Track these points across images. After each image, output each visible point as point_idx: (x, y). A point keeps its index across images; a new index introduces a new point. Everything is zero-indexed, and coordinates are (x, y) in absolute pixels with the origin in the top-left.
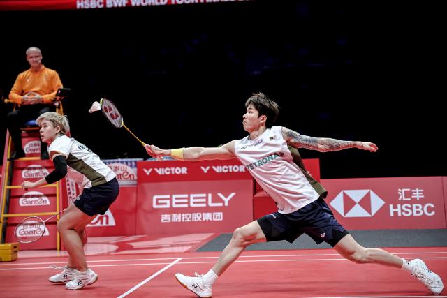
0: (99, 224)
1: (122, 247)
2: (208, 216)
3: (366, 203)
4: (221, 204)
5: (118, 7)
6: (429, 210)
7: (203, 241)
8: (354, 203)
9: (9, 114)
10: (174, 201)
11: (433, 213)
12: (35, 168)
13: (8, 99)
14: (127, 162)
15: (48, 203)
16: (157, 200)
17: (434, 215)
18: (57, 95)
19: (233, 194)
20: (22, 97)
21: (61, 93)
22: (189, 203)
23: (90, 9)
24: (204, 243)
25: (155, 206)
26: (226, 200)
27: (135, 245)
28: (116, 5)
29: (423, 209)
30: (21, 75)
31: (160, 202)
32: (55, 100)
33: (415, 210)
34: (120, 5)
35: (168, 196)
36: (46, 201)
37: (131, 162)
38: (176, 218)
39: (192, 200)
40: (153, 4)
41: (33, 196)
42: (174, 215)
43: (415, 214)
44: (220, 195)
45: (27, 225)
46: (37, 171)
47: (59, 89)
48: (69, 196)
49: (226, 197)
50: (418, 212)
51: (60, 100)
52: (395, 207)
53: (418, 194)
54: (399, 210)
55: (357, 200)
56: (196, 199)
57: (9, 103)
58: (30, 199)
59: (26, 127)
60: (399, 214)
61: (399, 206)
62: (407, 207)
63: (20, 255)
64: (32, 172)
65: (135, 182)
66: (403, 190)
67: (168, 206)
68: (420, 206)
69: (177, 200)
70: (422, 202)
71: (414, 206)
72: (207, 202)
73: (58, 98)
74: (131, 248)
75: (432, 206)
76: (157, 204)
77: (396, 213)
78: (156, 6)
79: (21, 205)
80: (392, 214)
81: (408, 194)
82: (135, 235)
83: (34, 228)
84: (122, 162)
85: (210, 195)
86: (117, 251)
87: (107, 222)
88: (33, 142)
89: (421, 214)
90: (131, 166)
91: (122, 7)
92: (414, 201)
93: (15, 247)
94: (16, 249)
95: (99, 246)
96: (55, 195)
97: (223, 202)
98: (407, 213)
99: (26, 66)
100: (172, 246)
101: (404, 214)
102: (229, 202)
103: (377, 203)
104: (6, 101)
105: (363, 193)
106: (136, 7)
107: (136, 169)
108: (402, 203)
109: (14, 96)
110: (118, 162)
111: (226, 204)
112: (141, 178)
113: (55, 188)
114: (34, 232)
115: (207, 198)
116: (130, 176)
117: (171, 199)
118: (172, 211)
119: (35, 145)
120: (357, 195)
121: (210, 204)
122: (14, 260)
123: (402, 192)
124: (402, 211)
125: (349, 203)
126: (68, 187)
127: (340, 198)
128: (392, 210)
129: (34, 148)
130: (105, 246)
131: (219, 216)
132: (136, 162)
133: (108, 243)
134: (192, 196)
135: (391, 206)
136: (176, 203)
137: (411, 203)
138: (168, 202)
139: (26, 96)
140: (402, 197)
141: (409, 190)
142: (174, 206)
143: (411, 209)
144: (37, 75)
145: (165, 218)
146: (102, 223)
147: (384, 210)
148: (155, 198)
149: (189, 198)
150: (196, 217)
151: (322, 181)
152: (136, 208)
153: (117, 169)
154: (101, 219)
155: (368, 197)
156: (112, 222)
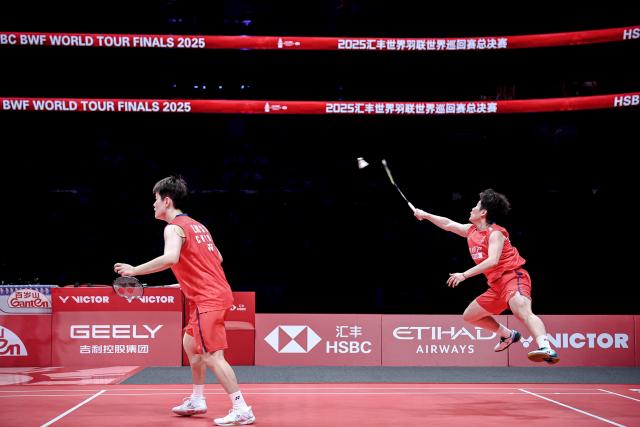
0: (8, 354)
1: (37, 378)
2: (132, 349)
3: (302, 339)
4: (146, 337)
6: (366, 347)
7: (127, 374)
8: (290, 339)
10: (94, 332)
11: (369, 351)
14: (39, 289)
16: (75, 330)
17: (371, 353)
19: (160, 327)
22: (111, 334)
24: (128, 376)
25: (72, 336)
26: (153, 333)
27: (52, 376)
29: (359, 347)
31: (78, 332)
33: (351, 347)
34: (20, 108)
35: (88, 327)
37: (44, 288)
38: (96, 349)
39: (115, 332)
40: (60, 109)
42: (95, 347)
43: (351, 352)
44: (146, 327)
49: (153, 329)
50: (354, 349)
52: (332, 344)
53: (356, 331)
54: (335, 347)
55: (293, 336)
56: (118, 331)
60: (336, 351)
61: (336, 343)
62: (343, 344)
65: (50, 311)
66: (341, 327)
67: (87, 336)
68: (358, 344)
69: (97, 331)
70: (360, 340)
71: (351, 343)
72: (131, 334)
74: (48, 379)
75: (370, 344)
76: (75, 334)
77: (332, 350)
80: (328, 351)
81: (346, 332)
82: (51, 366)
84: (34, 289)
85: (135, 327)
86: (31, 382)
87: (18, 352)
89: (357, 351)
90: (44, 293)
92: (352, 338)
95: (11, 377)
97: (149, 334)
98: (344, 350)
100: (93, 378)
101: (340, 351)
102: (156, 334)
103: (313, 339)
105: (299, 329)
107: (49, 297)
108: (339, 339)
110: (28, 288)
111: (153, 336)
112: (57, 306)
115: (131, 329)
116: (43, 303)
117: (90, 330)
118: (91, 342)
120: (293, 331)
121: (135, 336)
123: (340, 330)
124: (339, 348)
125: (284, 339)
127: (275, 333)
128: (328, 347)
131: (145, 349)
132: (49, 288)
133: (20, 374)
134: (115, 327)
135: (328, 343)
136: (97, 334)
137: (348, 340)
138: (88, 332)
140: (340, 334)
141: (347, 327)
142: (94, 336)
143: (348, 346)
145: (84, 349)
146: (12, 353)
147: (320, 347)
148: (73, 327)
149: (111, 329)
150: (119, 349)
151: (257, 315)
152: (51, 338)
153: (27, 295)
154: (11, 348)
155: (304, 333)
156: (24, 352)
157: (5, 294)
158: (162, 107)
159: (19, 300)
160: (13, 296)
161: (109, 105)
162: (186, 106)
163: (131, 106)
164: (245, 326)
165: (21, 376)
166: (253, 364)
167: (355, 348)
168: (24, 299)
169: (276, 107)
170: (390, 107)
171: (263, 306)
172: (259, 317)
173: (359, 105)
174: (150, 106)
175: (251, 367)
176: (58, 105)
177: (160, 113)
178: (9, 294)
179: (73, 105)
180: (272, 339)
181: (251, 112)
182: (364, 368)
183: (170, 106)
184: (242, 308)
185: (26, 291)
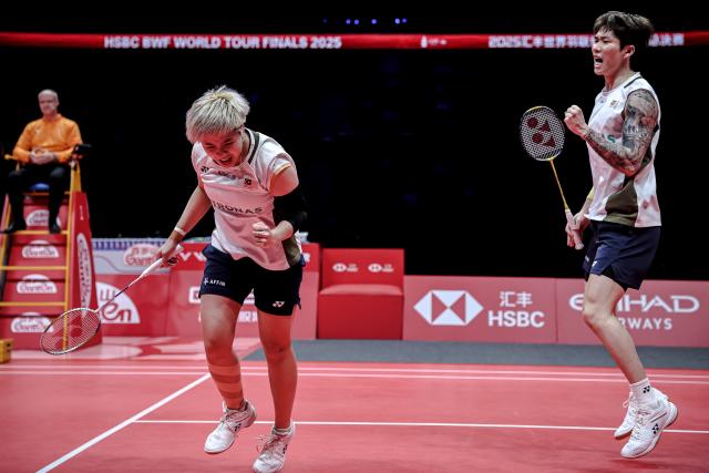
0: (118, 321)
1: (147, 350)
3: (459, 308)
5: (157, 49)
6: (538, 319)
7: (251, 348)
8: (444, 308)
9: (12, 173)
11: (541, 324)
12: (39, 245)
13: (11, 154)
15: (54, 290)
16: (195, 293)
17: (543, 327)
18: (74, 152)
20: (28, 153)
21: (79, 150)
23: (121, 49)
24: (252, 351)
25: (192, 300)
27: (164, 348)
28: (154, 46)
29: (529, 318)
30: (29, 126)
32: (70, 159)
33: (519, 319)
34: (160, 46)
36: (53, 288)
40: (203, 46)
41: (35, 281)
43: (520, 324)
45: (25, 317)
46: (42, 249)
47: (77, 145)
48: (81, 282)
50: (523, 322)
51: (77, 159)
52: (496, 314)
53: (524, 299)
54: (500, 318)
55: (449, 303)
57: (11, 160)
58: (31, 285)
59: (31, 191)
60: (500, 324)
61: (500, 313)
62: (510, 315)
63: (15, 355)
64: (35, 249)
65: (168, 270)
66: (507, 294)
68: (527, 314)
70: (530, 309)
71: (519, 313)
73: (75, 156)
74: (159, 352)
75: (541, 314)
76: (195, 298)
77: (496, 322)
78: (205, 50)
79: (19, 290)
80: (491, 323)
81: (512, 299)
82: (165, 335)
83: (34, 322)
84: (153, 243)
86: (140, 355)
87: (129, 318)
88: (39, 212)
89: (527, 324)
91: (162, 49)
92: (519, 308)
93: (9, 345)
94: (9, 348)
95: (118, 348)
96: (63, 281)
98: (510, 322)
99: (38, 115)
101: (506, 323)
103: (473, 308)
104: (7, 157)
106: (180, 49)
108: (505, 309)
109: (20, 151)
110: (147, 242)
113: (64, 271)
114: (34, 327)
119: (42, 215)
120: (449, 297)
122: (7, 361)
123: (505, 296)
124: (504, 319)
125: (438, 307)
126: (81, 271)
127: (427, 300)
128: (491, 318)
129: (39, 219)
130: (125, 349)
133: (128, 345)
135: (491, 313)
137: (516, 310)
139: (33, 153)
140: (505, 302)
141: (512, 293)
143: (515, 317)
144: (49, 125)
146: (122, 319)
147: (482, 317)
148: (193, 290)
151: (406, 278)
152: (168, 303)
153: (145, 251)
154: (121, 313)
155: (462, 300)
156: (135, 319)
157: (120, 249)
158: (310, 42)
159: (136, 256)
160: (129, 251)
161: (253, 42)
162: (335, 42)
163: (277, 42)
164: (392, 290)
165: (127, 348)
166: (401, 338)
167: (524, 320)
168: (140, 256)
169: (434, 41)
170: (561, 41)
171: (413, 267)
172: (409, 280)
173: (526, 38)
174: (297, 42)
175: (398, 342)
176: (201, 42)
177: (308, 49)
178: (125, 249)
179: (216, 42)
180: (424, 307)
181: (406, 47)
182: (536, 346)
183: (319, 42)
184: (389, 269)
185: (144, 245)
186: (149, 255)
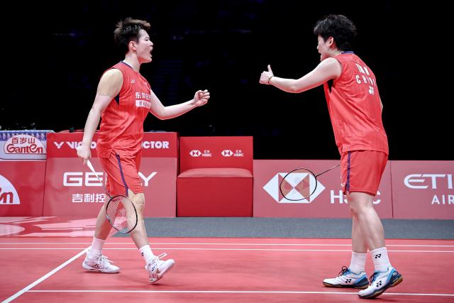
1: (29, 228)
8: (290, 188)
10: (87, 179)
11: (378, 202)
14: (35, 134)
16: (69, 177)
17: (380, 204)
19: (154, 174)
22: (104, 182)
25: (65, 184)
26: (146, 180)
27: (43, 227)
31: (71, 179)
35: (81, 174)
37: (40, 133)
38: (88, 198)
42: (87, 196)
44: (141, 175)
49: (147, 176)
52: (337, 193)
54: (340, 197)
55: (294, 184)
60: (341, 202)
61: (340, 192)
65: (44, 157)
67: (80, 184)
69: (90, 178)
74: (40, 230)
76: (68, 182)
77: (337, 200)
80: (332, 202)
82: (42, 215)
84: (30, 134)
86: (22, 233)
87: (11, 201)
90: (40, 138)
95: (2, 227)
97: (143, 182)
100: (84, 229)
102: (149, 182)
105: (301, 176)
107: (45, 142)
110: (25, 133)
111: (146, 184)
112: (51, 152)
116: (38, 149)
117: (83, 177)
118: (84, 190)
120: (294, 179)
125: (284, 188)
127: (275, 181)
128: (333, 197)
130: (8, 227)
132: (45, 134)
133: (11, 224)
135: (332, 192)
136: (90, 182)
138: (81, 180)
142: (87, 184)
145: (77, 198)
146: (5, 201)
147: (324, 196)
148: (66, 174)
149: (104, 177)
151: (255, 162)
152: (44, 186)
153: (23, 140)
154: (4, 195)
155: (306, 181)
156: (16, 201)
157: (2, 139)
159: (15, 146)
160: (10, 141)
164: (244, 173)
165: (11, 227)
166: (252, 215)
168: (19, 145)
172: (258, 164)
175: (249, 218)
178: (6, 139)
180: (272, 188)
184: (239, 154)
185: (22, 136)
186: (27, 144)
